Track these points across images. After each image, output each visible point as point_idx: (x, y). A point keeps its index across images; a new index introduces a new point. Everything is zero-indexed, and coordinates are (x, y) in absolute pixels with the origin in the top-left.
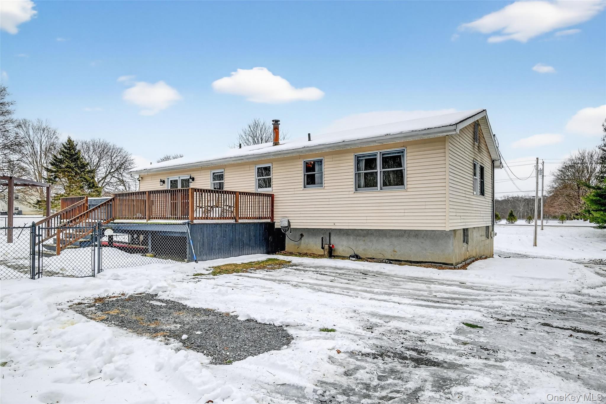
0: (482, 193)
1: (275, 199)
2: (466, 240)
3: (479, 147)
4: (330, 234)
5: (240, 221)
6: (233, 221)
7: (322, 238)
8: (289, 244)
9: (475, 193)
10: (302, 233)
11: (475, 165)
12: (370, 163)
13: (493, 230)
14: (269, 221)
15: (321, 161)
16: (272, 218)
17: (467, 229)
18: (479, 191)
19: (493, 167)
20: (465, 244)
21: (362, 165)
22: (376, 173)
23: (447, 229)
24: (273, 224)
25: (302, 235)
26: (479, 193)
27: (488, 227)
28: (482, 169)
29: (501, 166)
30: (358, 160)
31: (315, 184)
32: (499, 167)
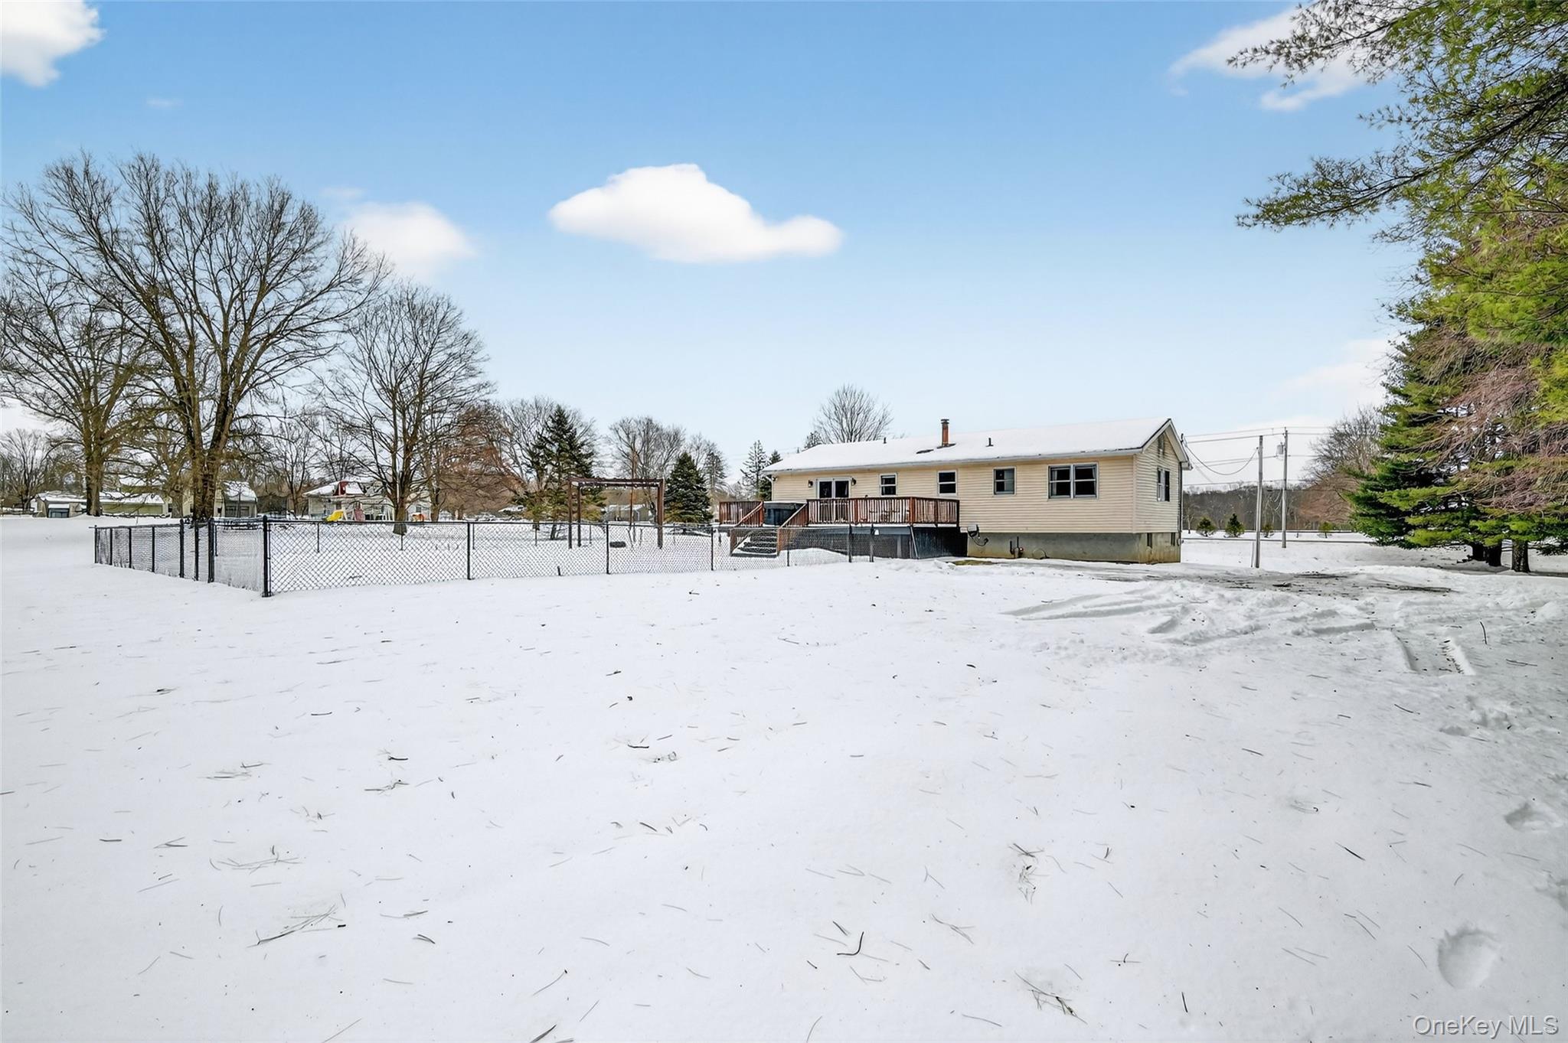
0: (1167, 498)
1: (961, 504)
2: (1150, 544)
3: (1164, 453)
4: (1018, 538)
5: (939, 525)
6: (934, 526)
7: (1011, 542)
8: (971, 547)
9: (1159, 499)
10: (987, 538)
11: (1159, 473)
12: (1064, 474)
13: (1180, 537)
14: (955, 526)
15: (1012, 471)
16: (958, 523)
17: (1151, 534)
18: (1164, 496)
19: (1181, 469)
20: (1149, 547)
21: (1056, 474)
22: (1070, 483)
23: (1134, 532)
24: (958, 528)
25: (987, 540)
26: (1164, 499)
27: (1173, 534)
28: (1167, 474)
29: (1189, 467)
30: (1052, 470)
31: (1003, 490)
32: (1187, 469)
